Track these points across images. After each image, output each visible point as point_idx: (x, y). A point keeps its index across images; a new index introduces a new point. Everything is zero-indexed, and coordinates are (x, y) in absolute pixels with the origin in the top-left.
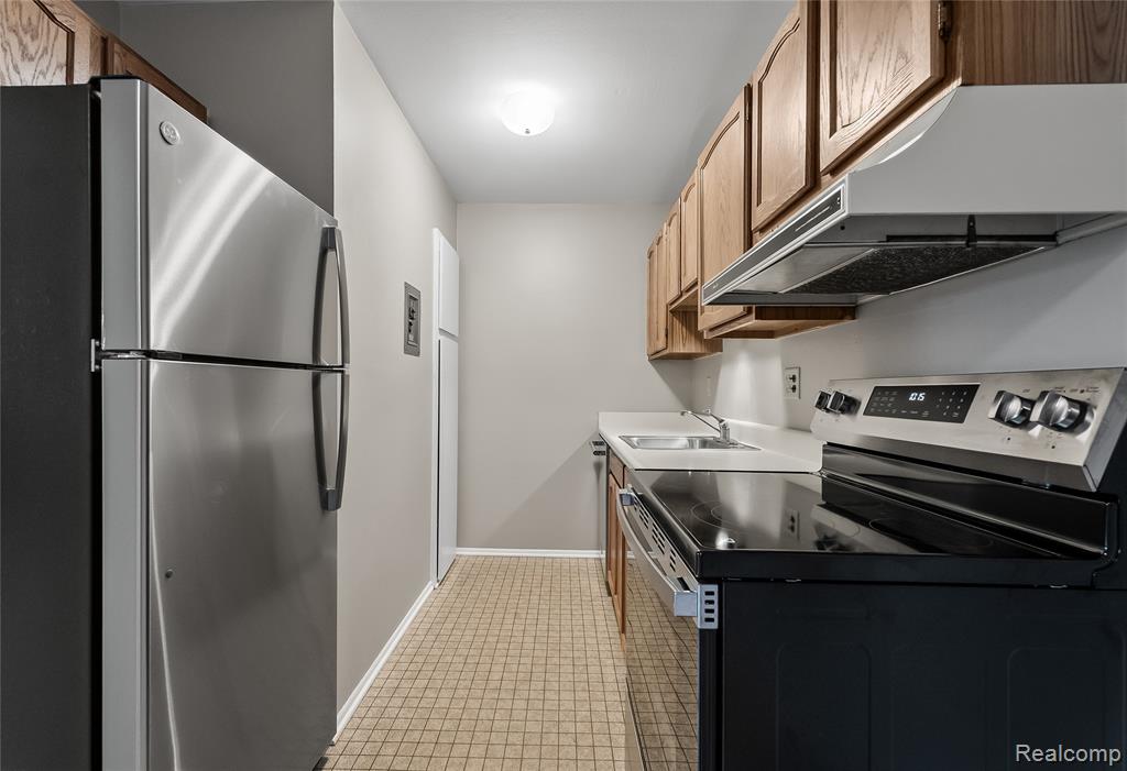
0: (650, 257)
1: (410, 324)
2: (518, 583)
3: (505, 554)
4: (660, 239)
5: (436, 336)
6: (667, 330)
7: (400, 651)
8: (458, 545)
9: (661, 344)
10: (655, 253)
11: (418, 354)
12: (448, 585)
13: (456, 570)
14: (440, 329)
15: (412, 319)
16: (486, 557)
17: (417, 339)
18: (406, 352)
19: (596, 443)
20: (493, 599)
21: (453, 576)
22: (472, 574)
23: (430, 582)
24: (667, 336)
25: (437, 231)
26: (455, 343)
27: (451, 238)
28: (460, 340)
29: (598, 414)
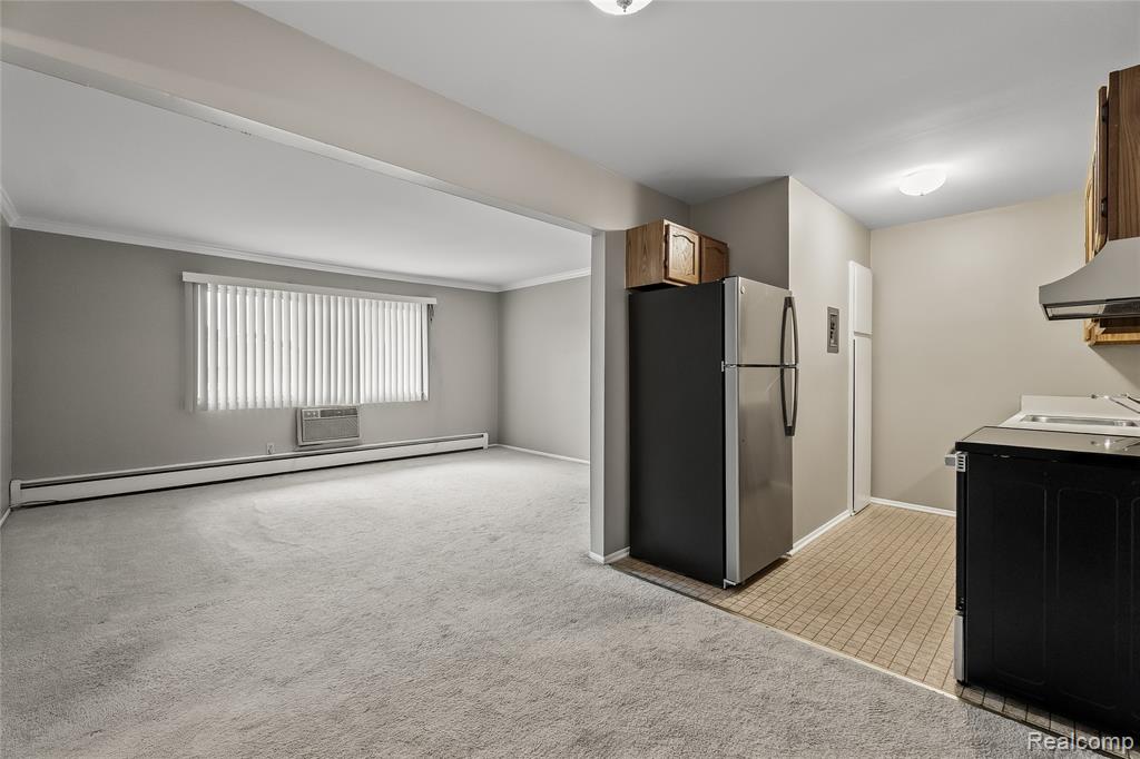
1: (832, 332)
5: (852, 337)
8: (872, 496)
11: (838, 352)
12: (861, 517)
13: (870, 510)
14: (855, 333)
15: (833, 329)
17: (836, 342)
18: (829, 351)
21: (867, 513)
23: (849, 511)
25: (851, 262)
26: (868, 341)
27: (865, 261)
28: (873, 337)
29: (1020, 398)
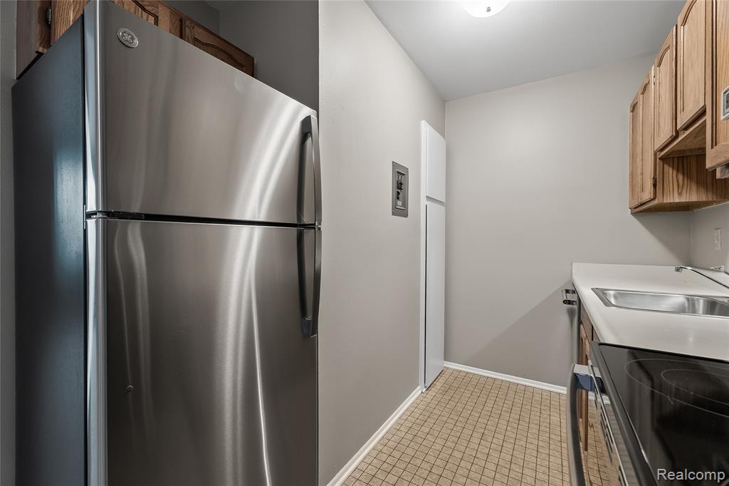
0: (632, 111)
1: (398, 193)
2: (490, 403)
3: (484, 374)
4: (645, 88)
5: (424, 202)
6: (655, 179)
7: (384, 442)
8: (445, 359)
9: (647, 195)
10: (640, 103)
11: (406, 216)
12: (433, 392)
13: (442, 380)
14: (427, 197)
15: (401, 189)
16: (467, 373)
17: (405, 204)
18: (393, 214)
19: (567, 291)
20: (465, 414)
21: (438, 385)
22: (452, 387)
23: (419, 387)
24: (655, 185)
25: (423, 123)
26: (443, 208)
27: (440, 128)
28: (447, 204)
29: (572, 264)
